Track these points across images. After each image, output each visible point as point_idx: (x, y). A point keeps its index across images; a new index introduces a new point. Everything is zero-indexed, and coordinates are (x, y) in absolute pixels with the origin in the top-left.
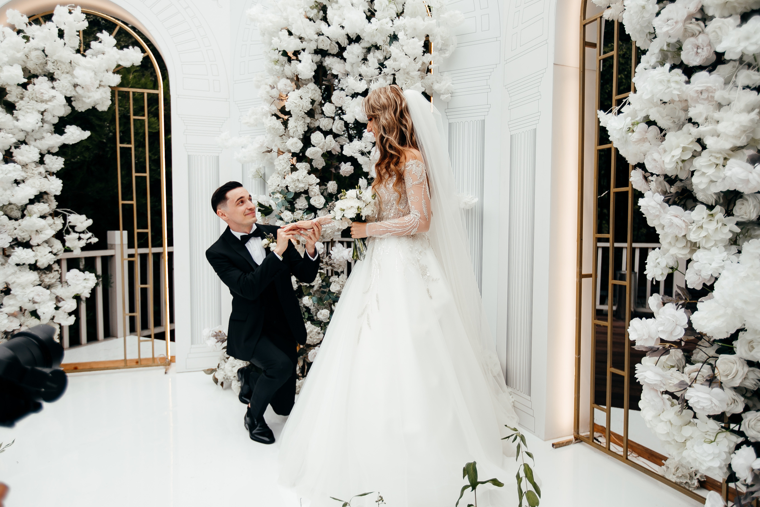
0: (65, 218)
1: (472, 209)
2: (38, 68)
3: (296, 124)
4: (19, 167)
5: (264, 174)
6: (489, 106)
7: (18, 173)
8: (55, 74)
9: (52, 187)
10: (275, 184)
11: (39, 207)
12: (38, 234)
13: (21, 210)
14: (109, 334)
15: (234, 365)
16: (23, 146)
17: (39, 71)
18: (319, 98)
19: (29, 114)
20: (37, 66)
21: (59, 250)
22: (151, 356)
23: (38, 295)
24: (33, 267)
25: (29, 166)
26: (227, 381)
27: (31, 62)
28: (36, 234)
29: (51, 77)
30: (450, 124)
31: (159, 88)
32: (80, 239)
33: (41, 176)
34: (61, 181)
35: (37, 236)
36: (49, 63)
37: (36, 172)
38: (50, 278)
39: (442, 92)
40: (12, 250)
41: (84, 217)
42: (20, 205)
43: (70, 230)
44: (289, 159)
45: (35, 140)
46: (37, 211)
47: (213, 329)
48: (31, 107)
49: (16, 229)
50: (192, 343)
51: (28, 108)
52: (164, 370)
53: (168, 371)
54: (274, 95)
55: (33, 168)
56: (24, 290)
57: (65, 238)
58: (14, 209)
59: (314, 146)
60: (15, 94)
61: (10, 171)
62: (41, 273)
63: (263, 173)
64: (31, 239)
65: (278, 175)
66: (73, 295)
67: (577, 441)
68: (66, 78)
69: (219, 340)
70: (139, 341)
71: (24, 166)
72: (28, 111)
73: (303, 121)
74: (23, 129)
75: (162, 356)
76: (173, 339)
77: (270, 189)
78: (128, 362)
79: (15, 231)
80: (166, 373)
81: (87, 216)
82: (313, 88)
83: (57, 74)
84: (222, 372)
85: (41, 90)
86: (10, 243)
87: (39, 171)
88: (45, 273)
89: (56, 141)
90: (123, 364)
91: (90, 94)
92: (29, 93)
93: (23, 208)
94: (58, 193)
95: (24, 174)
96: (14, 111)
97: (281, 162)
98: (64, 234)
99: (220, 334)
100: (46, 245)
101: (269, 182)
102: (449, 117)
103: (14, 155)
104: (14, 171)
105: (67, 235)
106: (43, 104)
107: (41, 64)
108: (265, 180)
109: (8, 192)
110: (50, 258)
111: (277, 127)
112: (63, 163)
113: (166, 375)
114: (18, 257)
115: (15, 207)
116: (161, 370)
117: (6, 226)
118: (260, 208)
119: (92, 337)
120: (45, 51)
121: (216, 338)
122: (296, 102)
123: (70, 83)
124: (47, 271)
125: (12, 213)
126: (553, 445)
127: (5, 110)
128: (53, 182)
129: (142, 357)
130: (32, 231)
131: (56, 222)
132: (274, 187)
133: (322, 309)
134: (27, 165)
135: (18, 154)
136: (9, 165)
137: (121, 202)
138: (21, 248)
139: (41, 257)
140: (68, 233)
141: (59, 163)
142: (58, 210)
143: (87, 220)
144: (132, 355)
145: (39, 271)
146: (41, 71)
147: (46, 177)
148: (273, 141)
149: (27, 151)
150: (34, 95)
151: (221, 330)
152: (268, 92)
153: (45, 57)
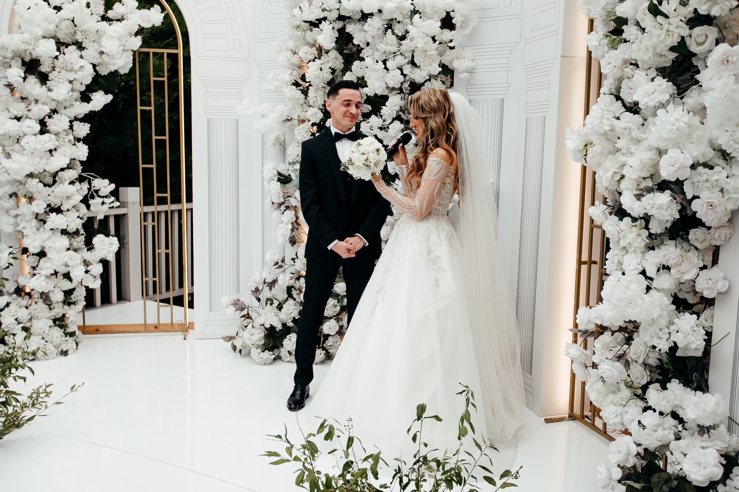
0: (90, 183)
2: (67, 37)
3: (316, 95)
4: (53, 136)
5: (284, 141)
6: (508, 85)
7: (53, 143)
8: (83, 43)
9: (80, 153)
10: (295, 154)
11: (68, 174)
12: (68, 199)
13: (52, 176)
14: (122, 297)
15: (252, 334)
16: (55, 116)
17: (68, 40)
18: (340, 66)
19: (61, 85)
20: (67, 36)
21: (85, 214)
22: (170, 322)
23: (71, 259)
24: (64, 232)
25: (61, 135)
26: (245, 348)
27: (62, 31)
28: (66, 200)
29: (80, 46)
31: (179, 47)
32: (103, 203)
33: (70, 143)
34: (87, 147)
35: (68, 202)
36: (78, 33)
37: (67, 140)
38: (77, 242)
39: (460, 70)
40: (47, 216)
41: (107, 181)
42: (52, 172)
43: (95, 194)
44: (309, 128)
45: (65, 108)
46: (68, 178)
47: (232, 298)
48: (62, 77)
49: (49, 195)
50: (210, 310)
51: (59, 78)
52: (183, 336)
53: (187, 338)
54: (295, 63)
55: (64, 137)
56: (59, 254)
57: (89, 202)
58: (47, 176)
60: (48, 64)
61: (46, 142)
62: (70, 237)
63: (282, 139)
64: (62, 205)
65: (298, 145)
66: (99, 259)
67: (570, 419)
68: (93, 46)
69: (238, 308)
70: (159, 306)
71: (57, 134)
72: (60, 81)
73: (323, 91)
74: (55, 99)
75: (180, 322)
76: (191, 305)
77: (289, 159)
78: (147, 326)
79: (49, 197)
80: (184, 339)
81: (109, 181)
82: (334, 57)
83: (85, 43)
84: (241, 340)
85: (71, 60)
86: (45, 209)
87: (69, 139)
88: (74, 237)
89: (84, 109)
90: (143, 328)
91: (115, 61)
92: (60, 62)
93: (55, 175)
94: (85, 159)
95: (57, 143)
96: (47, 82)
97: (300, 131)
98: (89, 199)
99: (238, 303)
100: (74, 210)
101: (289, 151)
102: (469, 94)
103: (47, 124)
104: (50, 141)
105: (91, 200)
106: (73, 73)
107: (70, 33)
108: (285, 148)
109: (44, 161)
110: (78, 223)
111: (297, 97)
112: (89, 129)
113: (185, 341)
114: (53, 222)
115: (48, 174)
116: (180, 336)
117: (41, 193)
118: (279, 177)
119: (106, 300)
120: (75, 21)
121: (236, 307)
122: (316, 73)
123: (96, 51)
124: (75, 235)
125: (45, 179)
126: (545, 419)
127: (39, 80)
128: (81, 149)
129: (161, 322)
130: (63, 197)
131: (83, 188)
132: (293, 157)
133: (339, 282)
134: (58, 133)
135: (52, 124)
136: (46, 136)
137: (141, 166)
138: (54, 214)
139: (71, 222)
140: (93, 197)
141: (85, 130)
142: (83, 174)
143: (109, 184)
144: (152, 320)
145: (68, 235)
146: (69, 40)
147: (74, 144)
148: (293, 109)
149: (59, 120)
150: (64, 64)
151: (239, 298)
152: (288, 60)
153: (74, 27)
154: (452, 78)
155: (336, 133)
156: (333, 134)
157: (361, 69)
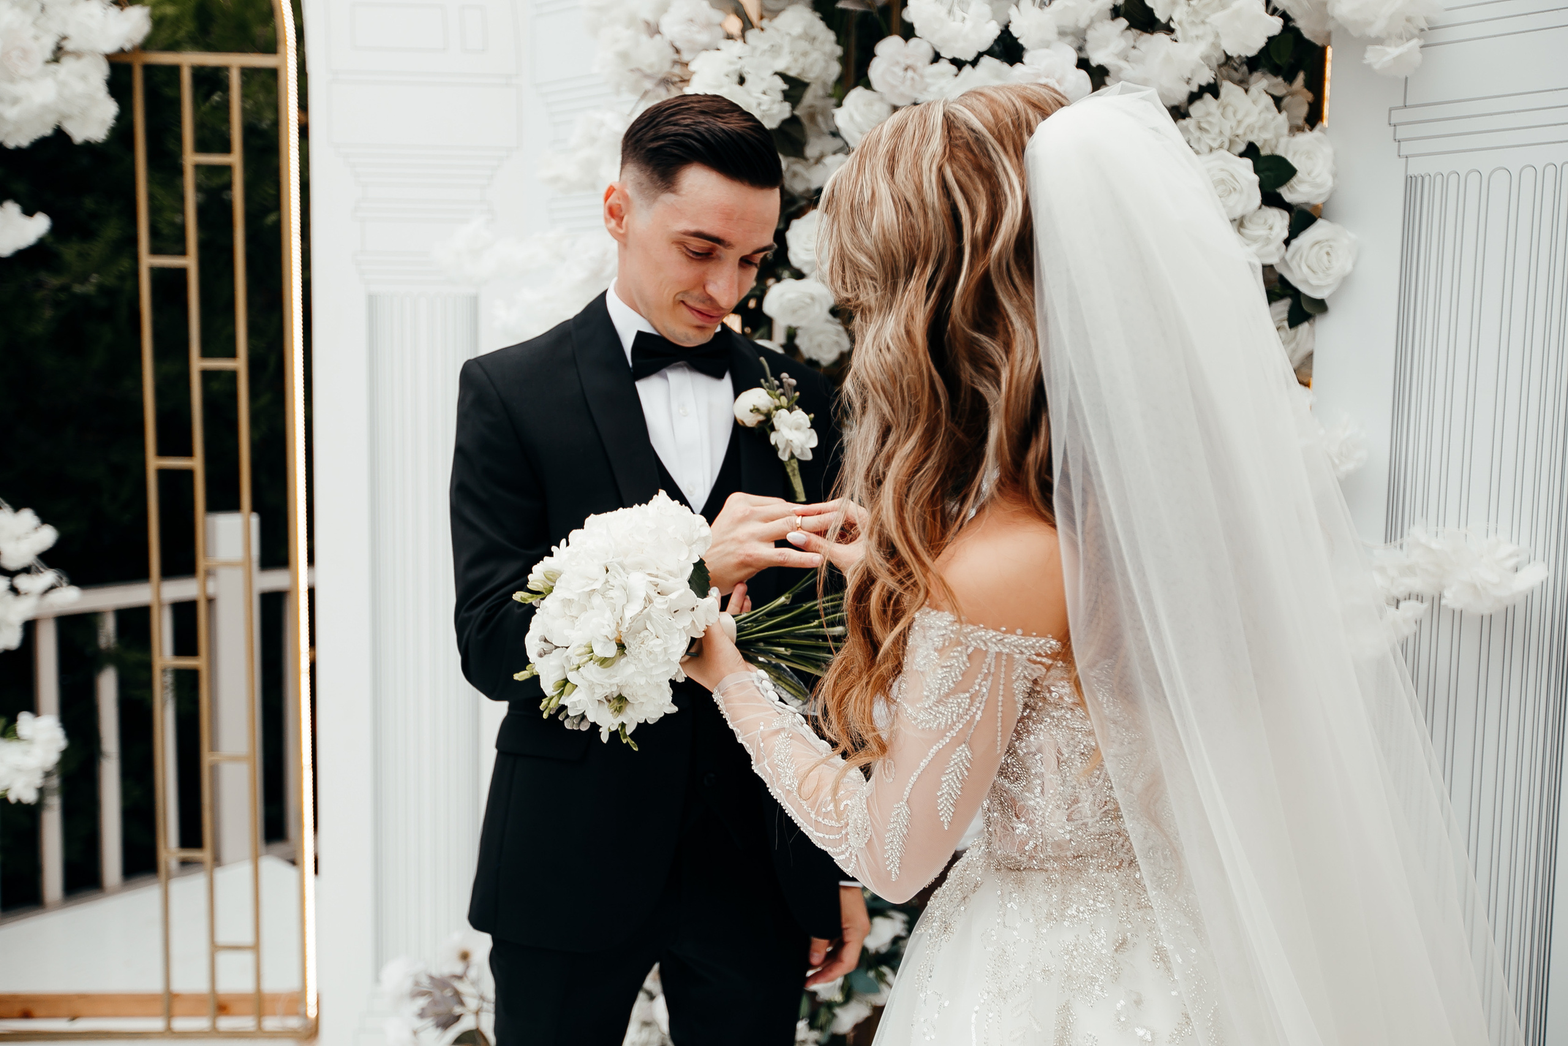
1: (1509, 612)
18: (826, 68)
30: (1412, 184)
31: (281, 48)
32: (16, 590)
39: (1373, 31)
41: (28, 517)
59: (799, 275)
81: (38, 516)
91: (20, 89)
102: (1406, 148)
137: (153, 462)
143: (37, 528)
144: (190, 983)
152: (624, 56)
154: (1316, 85)
155: (640, 335)
156: (628, 342)
157: (910, 73)
